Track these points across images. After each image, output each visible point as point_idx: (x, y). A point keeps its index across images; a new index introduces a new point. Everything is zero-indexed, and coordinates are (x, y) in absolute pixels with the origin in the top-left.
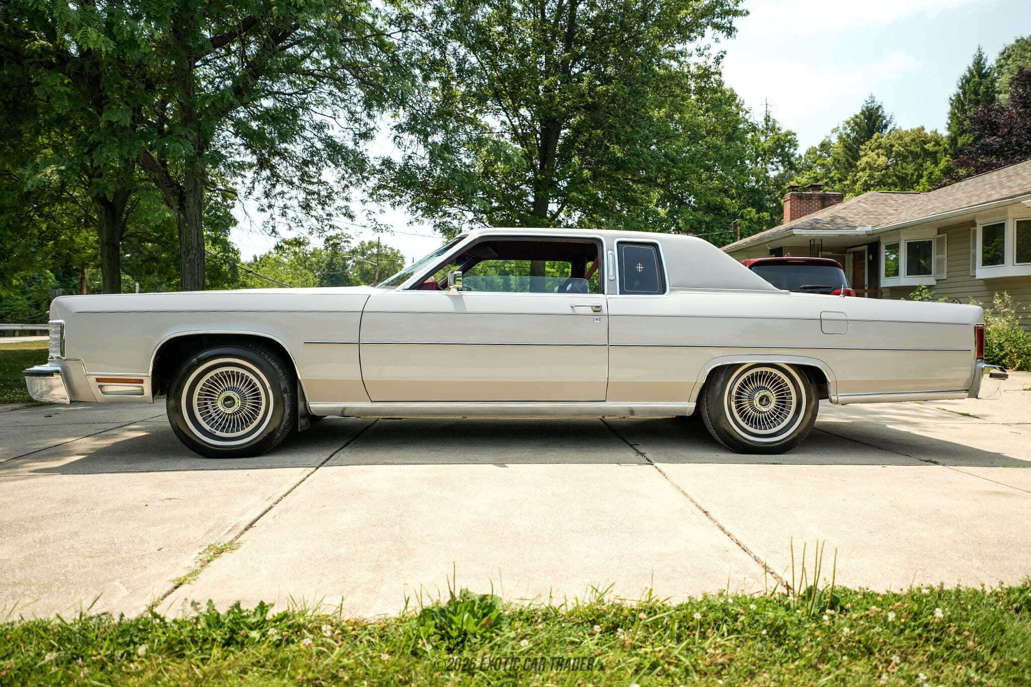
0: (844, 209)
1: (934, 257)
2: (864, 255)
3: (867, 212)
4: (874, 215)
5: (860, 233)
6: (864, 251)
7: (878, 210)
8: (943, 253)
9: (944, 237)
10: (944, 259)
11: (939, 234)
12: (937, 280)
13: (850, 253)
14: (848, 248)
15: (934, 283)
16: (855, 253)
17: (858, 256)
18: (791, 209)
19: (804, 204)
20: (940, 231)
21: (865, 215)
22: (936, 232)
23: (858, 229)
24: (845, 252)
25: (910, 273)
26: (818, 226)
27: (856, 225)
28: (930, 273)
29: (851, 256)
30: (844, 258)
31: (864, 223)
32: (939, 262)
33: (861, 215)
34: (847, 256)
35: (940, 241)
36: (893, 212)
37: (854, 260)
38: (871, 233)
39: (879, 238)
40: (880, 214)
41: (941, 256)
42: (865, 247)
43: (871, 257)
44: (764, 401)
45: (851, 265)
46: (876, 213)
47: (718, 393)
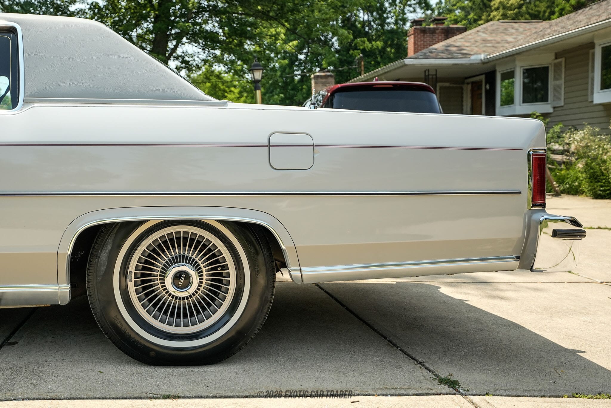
0: (462, 38)
1: (551, 83)
2: (481, 85)
3: (485, 41)
4: (491, 43)
5: (474, 62)
6: (481, 81)
7: (496, 39)
8: (560, 79)
9: (561, 62)
10: (561, 85)
11: (556, 58)
12: (554, 108)
13: (468, 84)
14: (467, 78)
15: (551, 110)
16: (473, 83)
17: (476, 86)
18: (415, 44)
19: (428, 38)
20: (557, 56)
21: (482, 44)
22: (553, 57)
23: (473, 57)
24: (463, 83)
25: (525, 100)
26: (431, 55)
27: (472, 53)
28: (546, 100)
29: (470, 87)
30: (462, 89)
31: (480, 51)
32: (557, 88)
33: (478, 44)
34: (464, 87)
35: (557, 67)
36: (513, 40)
37: (473, 91)
38: (486, 61)
39: (495, 66)
40: (499, 43)
41: (558, 82)
42: (483, 77)
43: (488, 87)
44: (182, 281)
45: (469, 95)
46: (493, 42)
47: (103, 269)
